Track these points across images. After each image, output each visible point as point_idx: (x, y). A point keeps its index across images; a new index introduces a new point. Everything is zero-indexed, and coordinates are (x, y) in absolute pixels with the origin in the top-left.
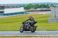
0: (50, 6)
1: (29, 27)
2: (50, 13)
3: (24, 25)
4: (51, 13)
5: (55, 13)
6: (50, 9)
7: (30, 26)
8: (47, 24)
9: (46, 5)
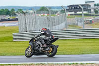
0: (17, 12)
1: (44, 48)
2: (17, 24)
3: (33, 44)
4: (19, 25)
5: (26, 24)
6: (17, 18)
7: (45, 45)
8: (12, 44)
9: (10, 10)
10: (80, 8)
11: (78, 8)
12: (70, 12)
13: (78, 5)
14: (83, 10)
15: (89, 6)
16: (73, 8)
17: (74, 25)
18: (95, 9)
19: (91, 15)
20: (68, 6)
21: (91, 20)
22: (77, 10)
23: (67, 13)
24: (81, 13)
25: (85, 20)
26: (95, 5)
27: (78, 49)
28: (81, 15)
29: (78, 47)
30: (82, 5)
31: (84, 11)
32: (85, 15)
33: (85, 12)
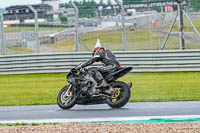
10: (31, 11)
11: (27, 11)
12: (10, 19)
13: (26, 7)
14: (36, 16)
15: (50, 7)
16: (17, 11)
17: (19, 46)
18: (60, 15)
19: (52, 26)
20: (7, 9)
21: (52, 35)
22: (25, 15)
23: (5, 22)
24: (32, 21)
25: (40, 36)
26: (61, 6)
27: (27, 94)
28: (33, 25)
29: (27, 91)
30: (36, 7)
31: (40, 17)
32: (40, 26)
33: (41, 21)
